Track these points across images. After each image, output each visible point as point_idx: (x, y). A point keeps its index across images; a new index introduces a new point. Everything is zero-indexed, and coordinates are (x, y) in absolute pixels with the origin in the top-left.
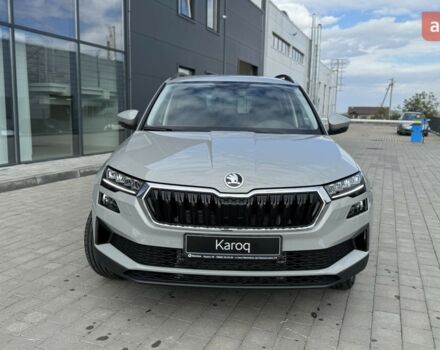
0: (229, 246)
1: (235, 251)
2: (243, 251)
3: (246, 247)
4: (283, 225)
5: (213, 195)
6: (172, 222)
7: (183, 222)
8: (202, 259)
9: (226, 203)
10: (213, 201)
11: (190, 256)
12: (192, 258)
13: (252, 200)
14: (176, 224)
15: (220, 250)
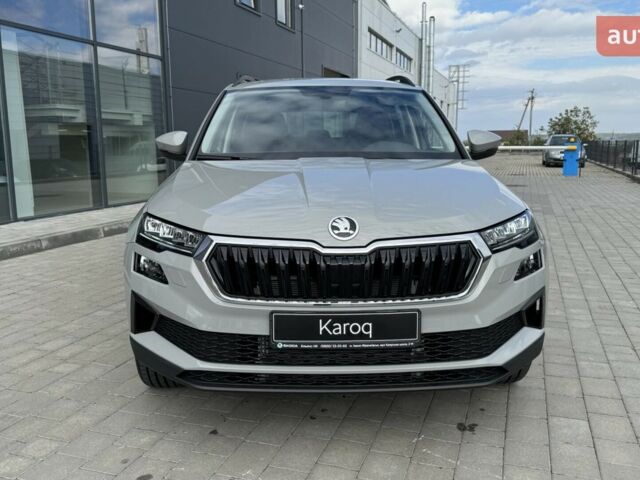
0: (339, 329)
1: (349, 336)
2: (362, 336)
3: (366, 329)
4: (421, 294)
5: (313, 252)
6: (250, 295)
7: (268, 294)
8: (299, 350)
9: (334, 264)
10: (313, 261)
11: (280, 346)
12: (283, 348)
13: (373, 257)
14: (257, 297)
15: (326, 336)
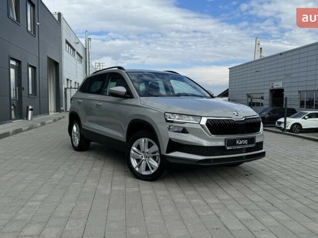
0: (241, 142)
1: (242, 144)
2: (245, 144)
12: (229, 149)
15: (238, 145)
